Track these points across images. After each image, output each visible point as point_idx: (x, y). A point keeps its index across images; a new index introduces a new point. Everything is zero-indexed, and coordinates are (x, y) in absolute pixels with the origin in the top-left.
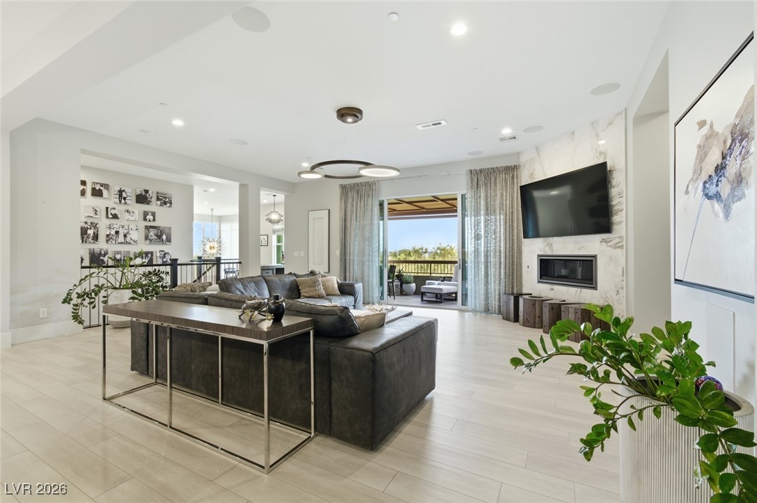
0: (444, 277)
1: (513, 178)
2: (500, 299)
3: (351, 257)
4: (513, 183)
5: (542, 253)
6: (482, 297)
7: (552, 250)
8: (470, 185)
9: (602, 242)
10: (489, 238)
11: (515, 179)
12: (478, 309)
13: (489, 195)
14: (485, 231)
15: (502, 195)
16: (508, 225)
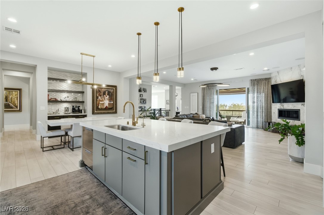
0: (239, 116)
1: (268, 82)
2: (263, 124)
3: (206, 109)
4: (268, 84)
5: (280, 108)
6: (256, 123)
7: (284, 107)
8: (251, 85)
9: (302, 105)
10: (258, 103)
11: (269, 82)
12: (254, 127)
13: (258, 88)
14: (257, 101)
15: (264, 88)
16: (266, 98)
